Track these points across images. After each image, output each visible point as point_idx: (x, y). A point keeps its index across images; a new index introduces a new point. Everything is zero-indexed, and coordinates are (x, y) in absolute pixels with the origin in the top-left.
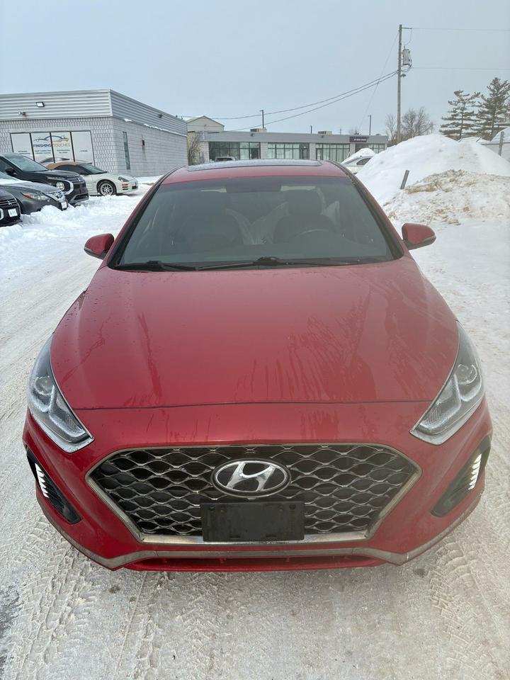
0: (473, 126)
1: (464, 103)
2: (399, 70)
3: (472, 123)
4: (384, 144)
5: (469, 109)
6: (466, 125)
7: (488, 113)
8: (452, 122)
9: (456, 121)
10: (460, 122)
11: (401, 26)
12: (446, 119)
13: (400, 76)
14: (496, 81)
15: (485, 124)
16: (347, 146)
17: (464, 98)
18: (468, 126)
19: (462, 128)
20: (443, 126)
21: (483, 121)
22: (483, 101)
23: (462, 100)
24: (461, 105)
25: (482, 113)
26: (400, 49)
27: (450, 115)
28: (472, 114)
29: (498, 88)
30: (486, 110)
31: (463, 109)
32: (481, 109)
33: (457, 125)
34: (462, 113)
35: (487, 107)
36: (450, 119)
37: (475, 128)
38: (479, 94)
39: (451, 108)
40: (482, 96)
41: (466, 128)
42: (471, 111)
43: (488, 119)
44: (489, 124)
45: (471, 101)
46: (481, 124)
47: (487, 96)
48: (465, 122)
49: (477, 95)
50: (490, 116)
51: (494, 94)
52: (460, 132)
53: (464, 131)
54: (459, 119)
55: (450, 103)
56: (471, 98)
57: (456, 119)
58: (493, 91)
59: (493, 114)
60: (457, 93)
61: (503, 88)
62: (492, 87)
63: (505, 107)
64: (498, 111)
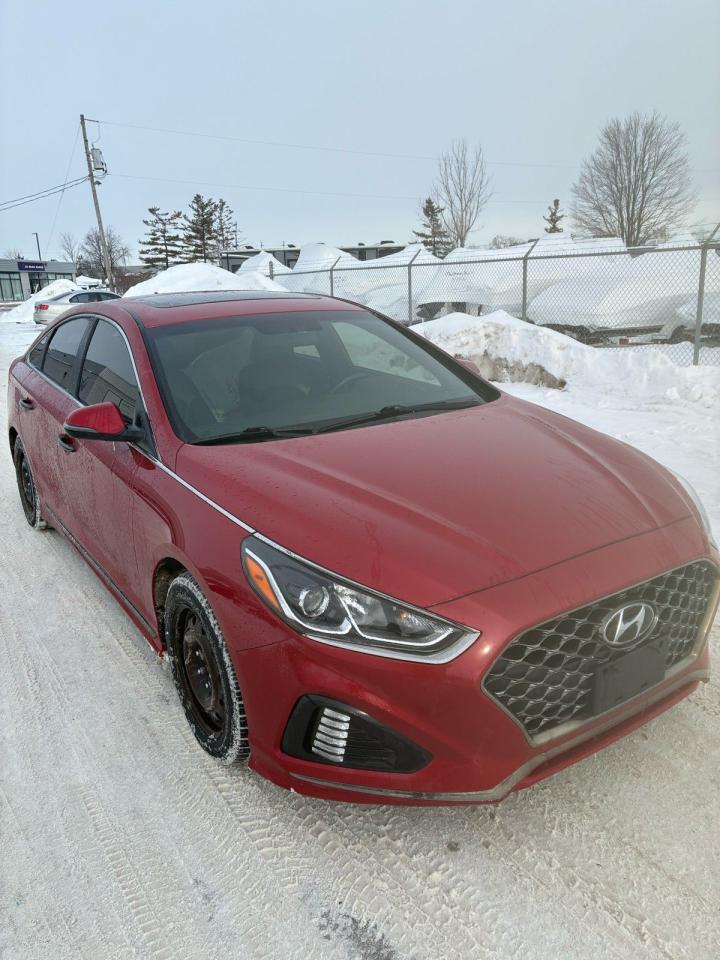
0: (180, 253)
1: (164, 224)
2: (91, 175)
3: (178, 249)
4: (71, 274)
5: (172, 232)
6: (172, 251)
7: (195, 238)
8: (154, 247)
9: (159, 247)
10: (164, 247)
11: (82, 116)
12: (144, 243)
13: (93, 184)
14: (198, 199)
15: (194, 251)
16: (17, 276)
17: (163, 218)
18: (175, 254)
19: (167, 255)
20: (143, 252)
21: (193, 248)
22: (187, 224)
23: (161, 220)
24: (160, 226)
25: (189, 238)
26: (87, 148)
27: (148, 239)
28: (177, 238)
29: (203, 207)
30: (193, 234)
31: (164, 231)
32: (187, 233)
33: (161, 251)
34: (164, 237)
35: (194, 231)
36: (149, 243)
37: (185, 256)
38: (179, 214)
39: (149, 229)
40: (185, 217)
41: (173, 256)
42: (175, 235)
43: (196, 245)
44: (200, 252)
45: (172, 221)
46: (191, 251)
47: (192, 217)
48: (169, 248)
49: (178, 215)
50: (199, 242)
51: (198, 215)
52: (165, 260)
53: (170, 259)
54: (162, 244)
55: (146, 222)
56: (172, 219)
57: (158, 244)
58: (197, 211)
59: (202, 238)
60: (152, 211)
61: (208, 209)
62: (195, 206)
63: (215, 231)
64: (208, 236)
